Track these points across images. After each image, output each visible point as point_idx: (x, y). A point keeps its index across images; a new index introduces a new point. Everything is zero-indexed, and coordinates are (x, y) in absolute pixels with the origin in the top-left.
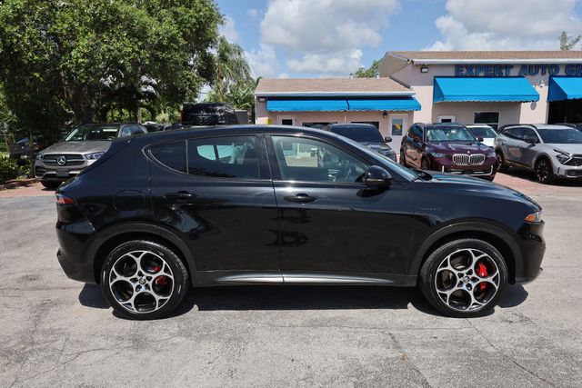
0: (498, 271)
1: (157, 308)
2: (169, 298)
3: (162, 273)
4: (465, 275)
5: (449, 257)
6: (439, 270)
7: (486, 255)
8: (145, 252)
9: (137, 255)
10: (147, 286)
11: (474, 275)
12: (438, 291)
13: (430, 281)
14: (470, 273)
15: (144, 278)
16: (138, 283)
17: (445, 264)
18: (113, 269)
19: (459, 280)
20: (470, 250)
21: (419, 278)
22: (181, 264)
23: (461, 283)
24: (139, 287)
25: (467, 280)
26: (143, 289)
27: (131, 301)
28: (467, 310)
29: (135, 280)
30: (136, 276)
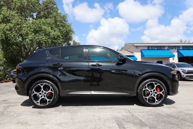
0: (163, 90)
1: (47, 104)
2: (52, 100)
3: (50, 91)
4: (153, 91)
5: (147, 85)
6: (143, 90)
7: (159, 84)
8: (45, 84)
9: (42, 85)
10: (44, 96)
11: (156, 91)
12: (144, 97)
13: (141, 93)
14: (154, 91)
15: (44, 93)
16: (41, 95)
17: (146, 88)
18: (33, 90)
19: (151, 93)
20: (153, 82)
21: (137, 93)
22: (56, 88)
23: (152, 94)
24: (42, 96)
25: (153, 93)
26: (43, 97)
27: (39, 101)
28: (154, 104)
29: (40, 94)
30: (41, 92)
